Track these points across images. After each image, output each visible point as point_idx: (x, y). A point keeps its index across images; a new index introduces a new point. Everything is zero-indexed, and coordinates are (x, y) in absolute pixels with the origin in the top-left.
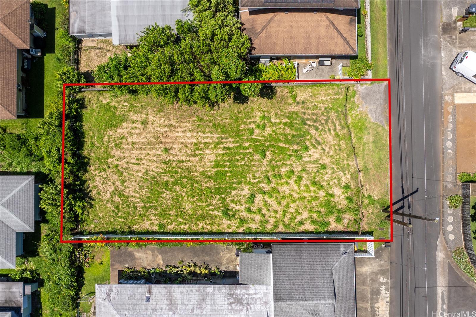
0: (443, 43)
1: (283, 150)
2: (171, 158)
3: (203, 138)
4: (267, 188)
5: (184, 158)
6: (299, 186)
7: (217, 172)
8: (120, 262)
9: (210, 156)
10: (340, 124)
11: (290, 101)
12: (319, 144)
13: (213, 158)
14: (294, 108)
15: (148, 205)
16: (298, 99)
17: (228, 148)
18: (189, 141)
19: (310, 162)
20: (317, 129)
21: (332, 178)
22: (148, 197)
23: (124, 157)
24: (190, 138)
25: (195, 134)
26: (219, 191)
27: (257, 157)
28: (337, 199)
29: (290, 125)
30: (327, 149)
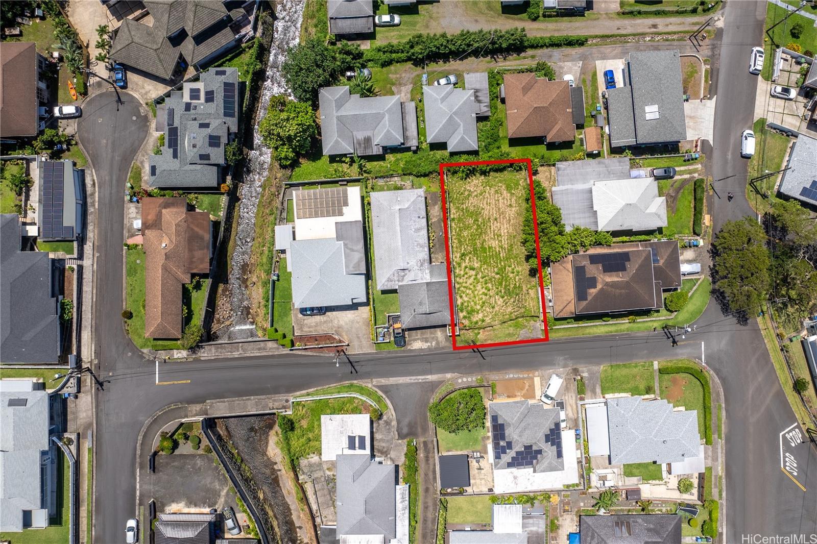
0: (567, 369)
1: (501, 284)
2: (492, 222)
3: (504, 239)
4: (479, 276)
5: (492, 229)
6: (481, 294)
7: (486, 248)
8: (432, 197)
9: (494, 244)
10: (518, 314)
11: (529, 286)
12: (506, 304)
13: (493, 245)
14: (524, 288)
15: (465, 211)
16: (530, 290)
17: (500, 254)
18: (502, 231)
19: (495, 299)
20: (514, 302)
21: (487, 312)
22: (469, 211)
23: (490, 196)
24: (504, 232)
25: (506, 234)
26: (475, 250)
27: (496, 270)
28: (476, 316)
29: (515, 287)
30: (503, 308)
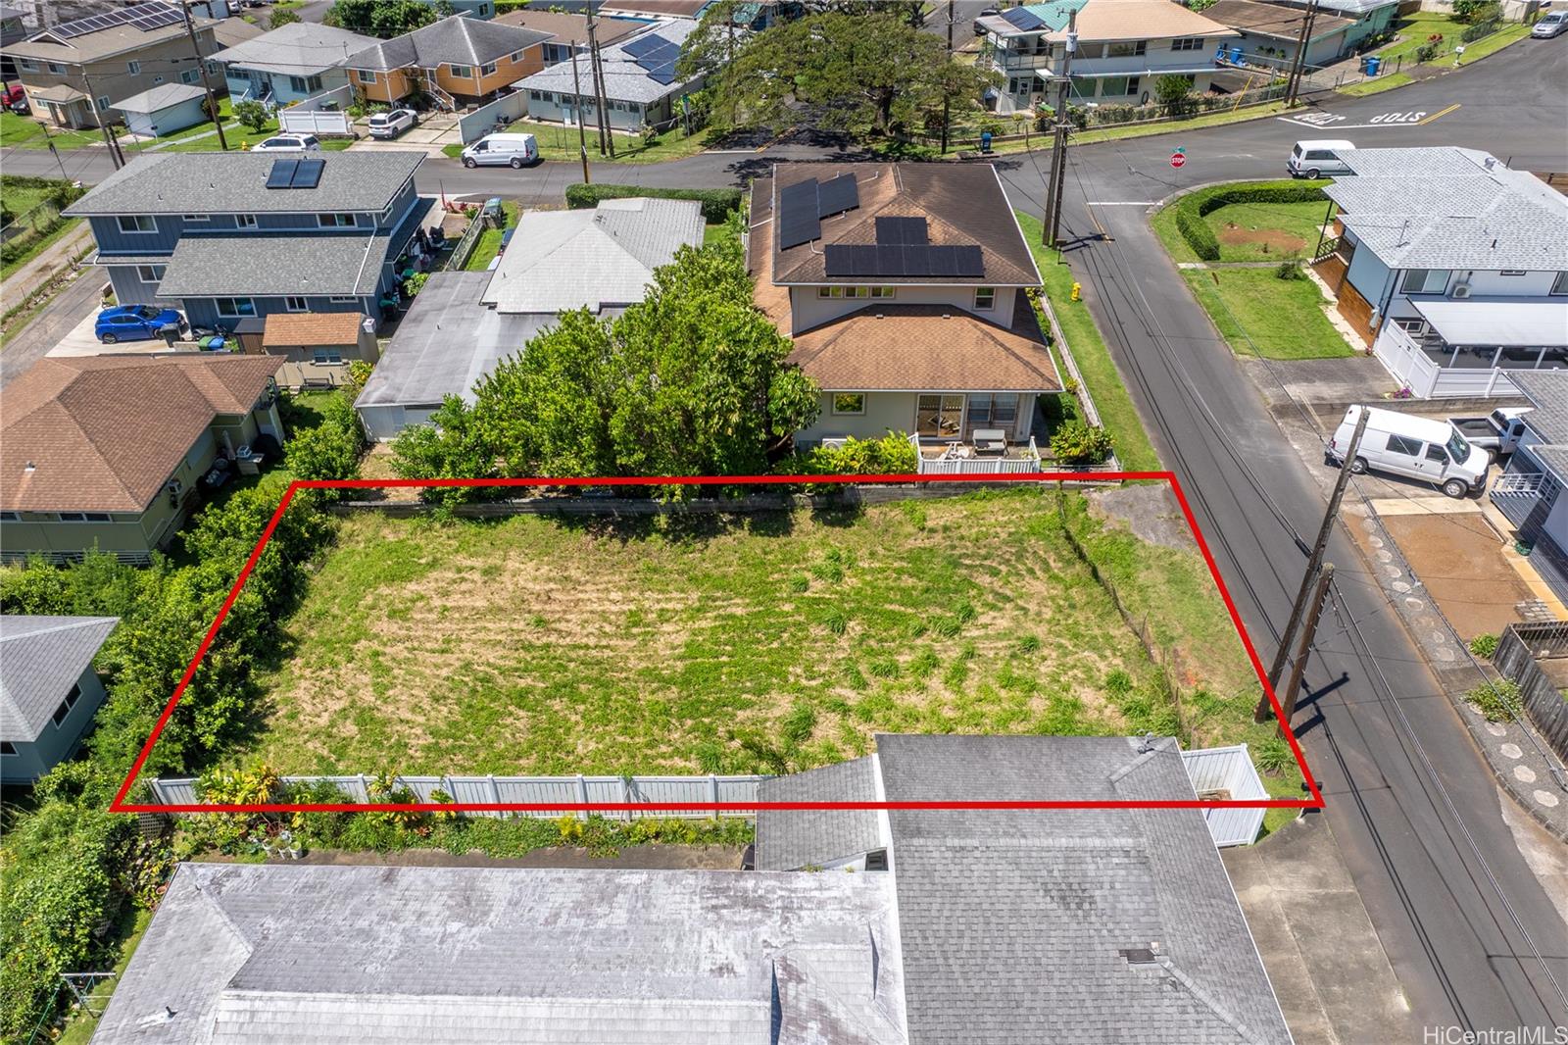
0: (1287, 431)
1: (895, 619)
2: (553, 638)
3: (658, 601)
4: (853, 698)
5: (592, 641)
6: (960, 692)
7: (689, 670)
9: (673, 636)
10: (1060, 558)
11: (910, 529)
12: (1009, 599)
13: (684, 638)
14: (920, 542)
16: (930, 524)
17: (732, 617)
18: (614, 608)
19: (987, 637)
20: (995, 573)
21: (1064, 668)
23: (409, 638)
24: (616, 603)
25: (634, 594)
26: (692, 709)
27: (815, 631)
28: (1093, 715)
29: (916, 574)
30: (1032, 607)
